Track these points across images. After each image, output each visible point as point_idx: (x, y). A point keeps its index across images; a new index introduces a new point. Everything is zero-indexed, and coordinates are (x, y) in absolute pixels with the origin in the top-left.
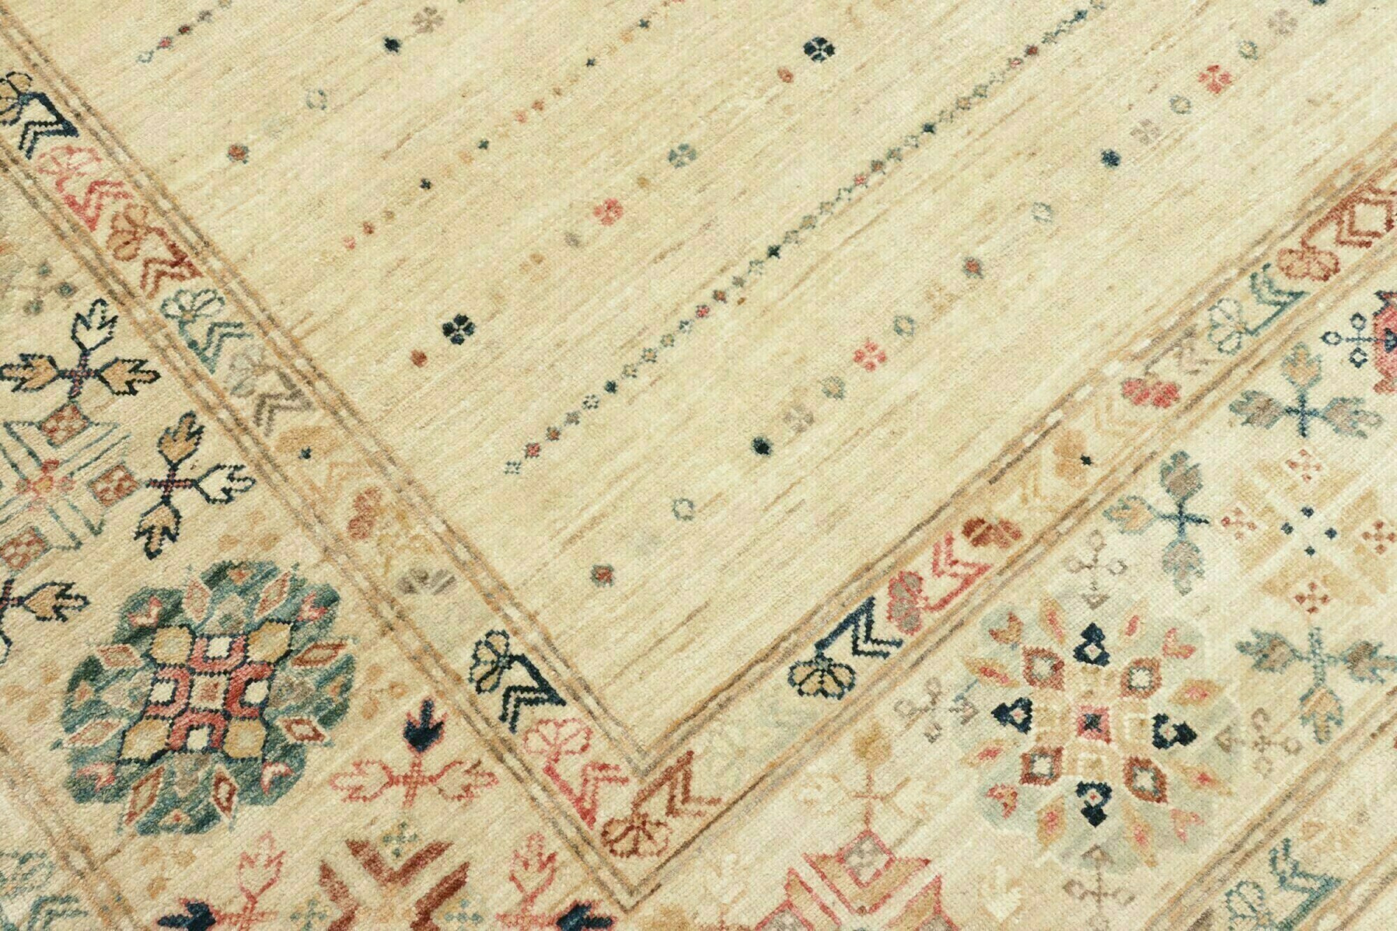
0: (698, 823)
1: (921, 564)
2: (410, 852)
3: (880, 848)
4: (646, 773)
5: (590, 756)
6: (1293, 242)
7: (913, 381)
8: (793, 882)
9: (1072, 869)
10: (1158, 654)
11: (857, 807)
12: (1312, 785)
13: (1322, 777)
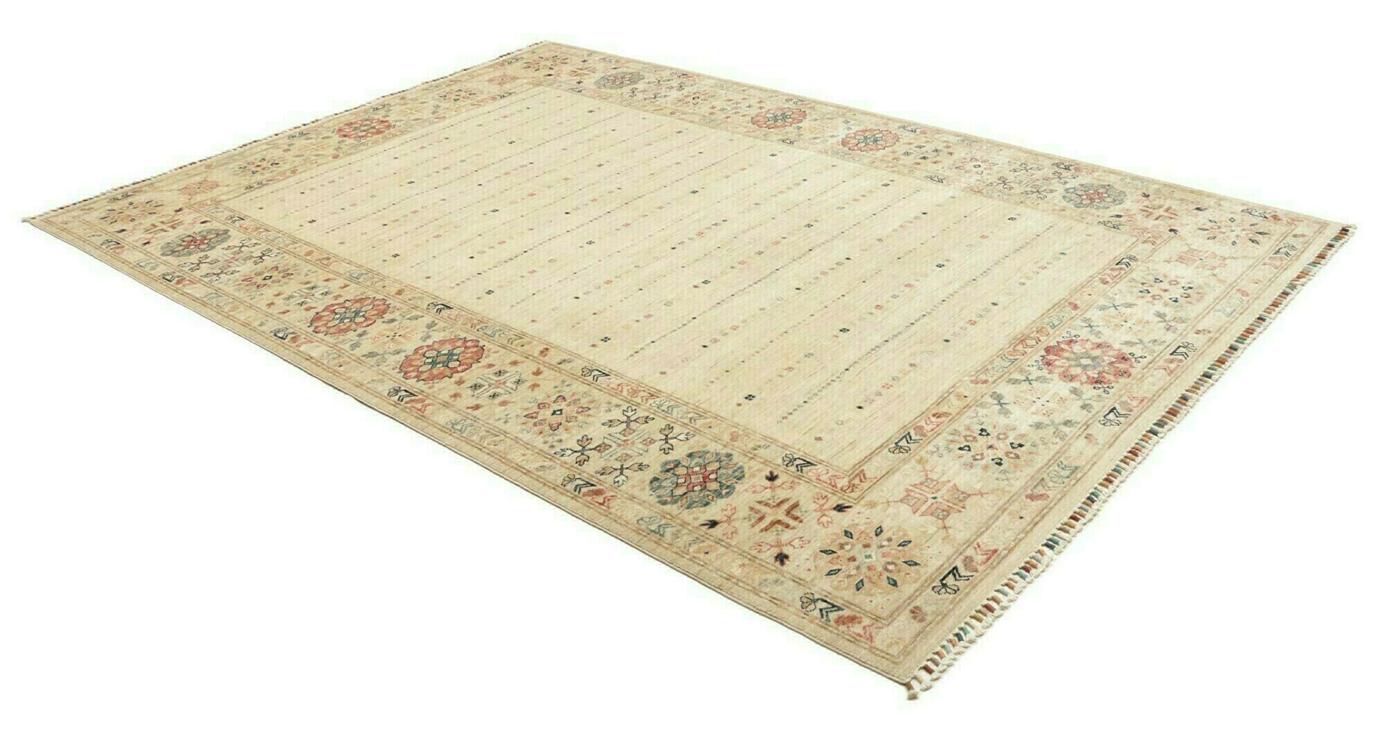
0: (871, 484)
1: (923, 423)
2: (779, 501)
3: (933, 480)
4: (850, 476)
5: (830, 474)
6: (1011, 349)
7: (902, 389)
8: (907, 490)
9: (996, 475)
10: (1005, 431)
11: (923, 474)
12: (1064, 449)
13: (1066, 447)
